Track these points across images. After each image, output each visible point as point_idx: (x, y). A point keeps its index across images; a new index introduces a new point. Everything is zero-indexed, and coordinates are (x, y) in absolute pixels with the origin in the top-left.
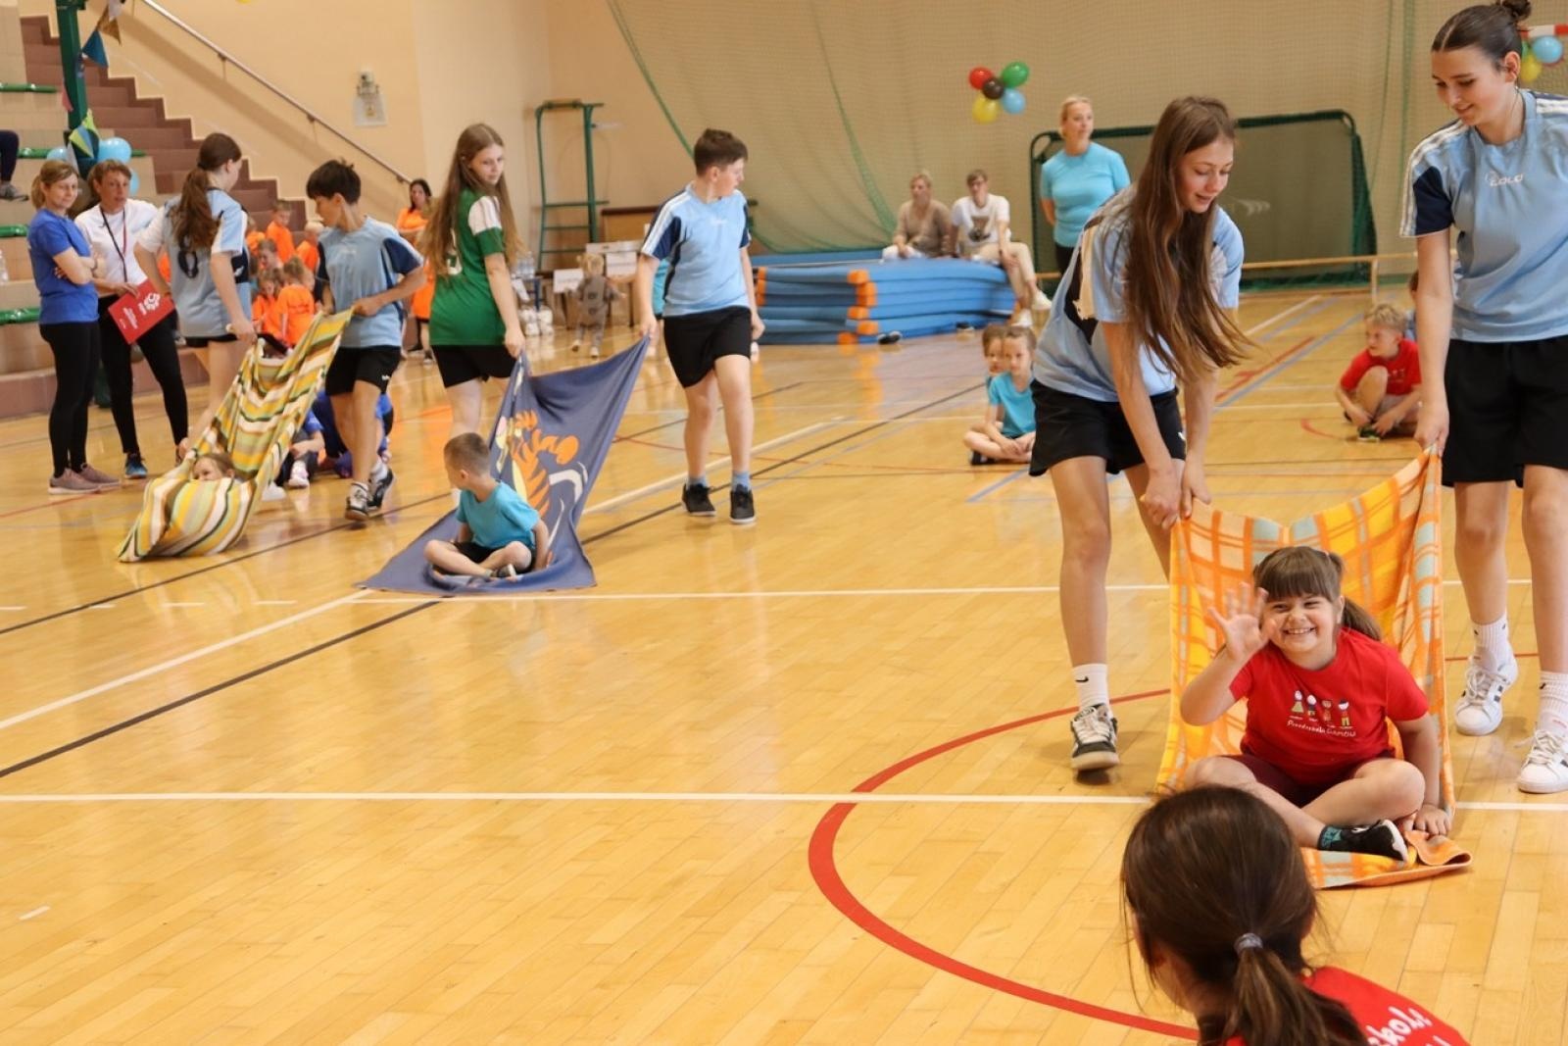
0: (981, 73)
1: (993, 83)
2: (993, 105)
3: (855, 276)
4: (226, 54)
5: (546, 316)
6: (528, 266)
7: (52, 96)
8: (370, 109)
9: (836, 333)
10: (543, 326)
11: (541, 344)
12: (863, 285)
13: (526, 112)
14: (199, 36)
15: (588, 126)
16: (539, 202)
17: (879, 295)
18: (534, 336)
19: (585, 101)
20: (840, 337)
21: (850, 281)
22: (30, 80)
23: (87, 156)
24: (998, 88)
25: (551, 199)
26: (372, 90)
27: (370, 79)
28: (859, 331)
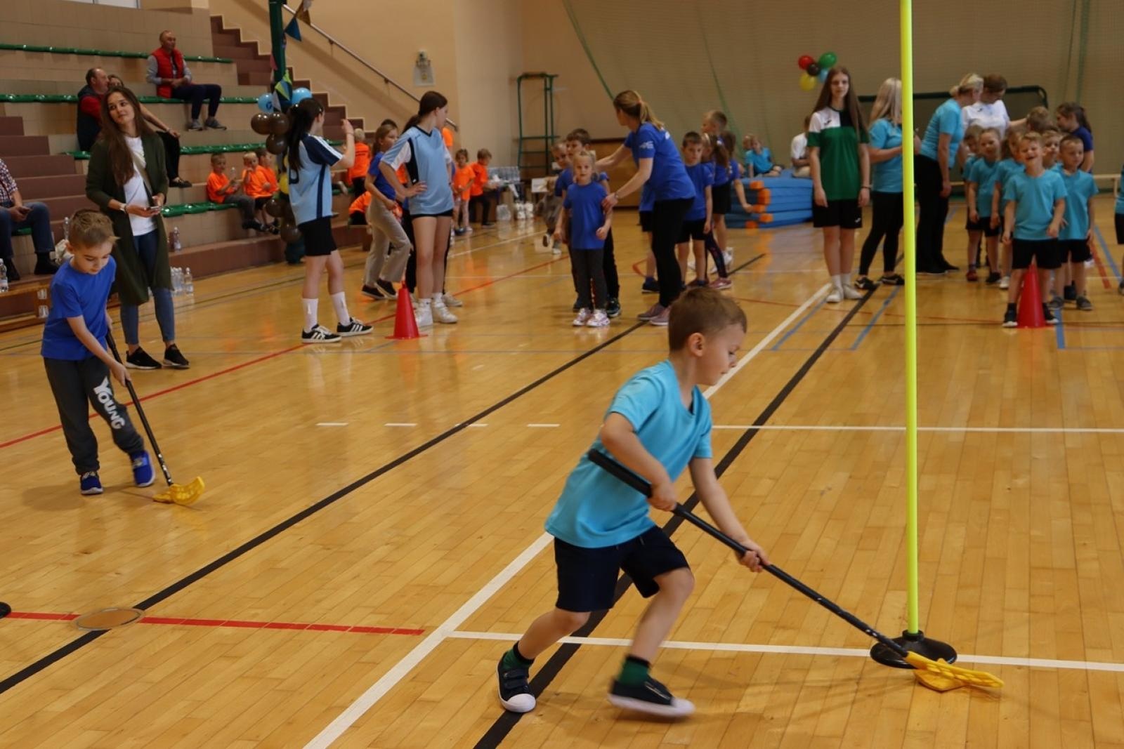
0: (806, 59)
1: (813, 66)
2: (813, 79)
3: (755, 184)
4: (333, 40)
5: (530, 207)
6: (516, 176)
7: (229, 65)
8: (424, 75)
9: (745, 221)
10: (528, 214)
11: (526, 224)
12: (760, 190)
13: (511, 80)
14: (317, 28)
15: (547, 89)
16: (518, 136)
17: (772, 197)
18: (523, 219)
19: (549, 73)
20: (748, 223)
21: (752, 188)
22: (215, 55)
23: (286, 99)
24: (817, 69)
25: (525, 135)
26: (426, 63)
27: (425, 56)
28: (761, 220)
